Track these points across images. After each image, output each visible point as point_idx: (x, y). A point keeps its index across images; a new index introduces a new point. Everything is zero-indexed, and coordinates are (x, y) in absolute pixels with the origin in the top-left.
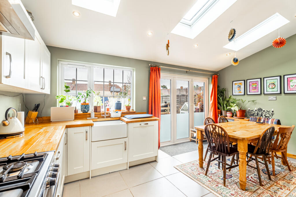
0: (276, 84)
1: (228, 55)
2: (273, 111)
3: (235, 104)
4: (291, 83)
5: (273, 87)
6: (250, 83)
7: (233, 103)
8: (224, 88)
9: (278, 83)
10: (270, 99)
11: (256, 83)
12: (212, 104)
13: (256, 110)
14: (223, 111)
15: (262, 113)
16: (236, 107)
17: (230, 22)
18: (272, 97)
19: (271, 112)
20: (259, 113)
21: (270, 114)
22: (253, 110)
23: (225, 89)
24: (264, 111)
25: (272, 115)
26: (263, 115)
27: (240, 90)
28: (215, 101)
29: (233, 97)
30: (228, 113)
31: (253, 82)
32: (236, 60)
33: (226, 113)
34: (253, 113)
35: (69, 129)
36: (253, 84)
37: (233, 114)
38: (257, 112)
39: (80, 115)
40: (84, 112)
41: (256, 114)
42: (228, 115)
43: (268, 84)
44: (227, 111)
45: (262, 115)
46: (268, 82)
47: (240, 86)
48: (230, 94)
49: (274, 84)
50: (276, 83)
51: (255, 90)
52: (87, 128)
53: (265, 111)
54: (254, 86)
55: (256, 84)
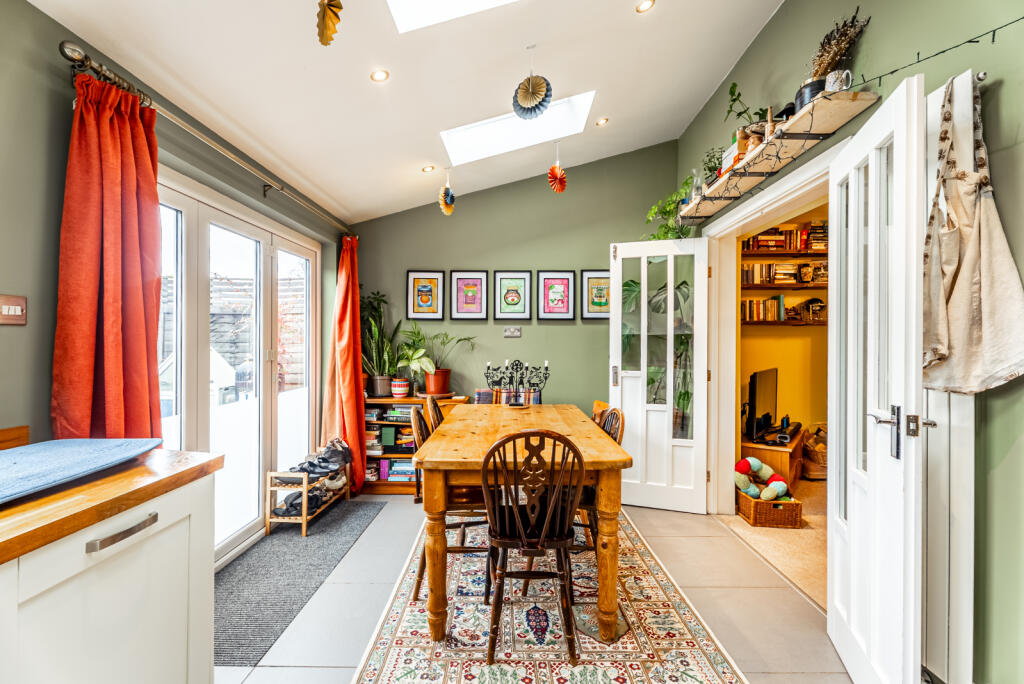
0: (521, 292)
1: (426, 170)
2: (547, 369)
3: (422, 352)
4: (551, 291)
5: (516, 299)
6: (460, 282)
7: (414, 346)
8: (378, 293)
9: (524, 291)
10: (507, 334)
11: (476, 283)
12: (344, 350)
13: (507, 368)
14: (378, 378)
15: (522, 374)
16: (425, 359)
17: (528, 48)
18: (512, 329)
19: (543, 370)
20: (515, 375)
21: (541, 375)
22: (499, 368)
23: (383, 296)
24: (527, 368)
25: (546, 378)
26: (525, 380)
27: (429, 303)
28: (355, 342)
29: (406, 327)
30: (396, 382)
31: (466, 282)
32: (450, 198)
33: (390, 385)
34: (500, 376)
36: (467, 285)
37: (410, 386)
38: (508, 372)
41: (508, 380)
42: (395, 390)
43: (504, 292)
44: (393, 377)
45: (521, 383)
46: (505, 282)
47: (430, 291)
48: (397, 315)
49: (517, 291)
50: (522, 289)
51: (472, 307)
53: (530, 369)
54: (470, 294)
55: (475, 289)
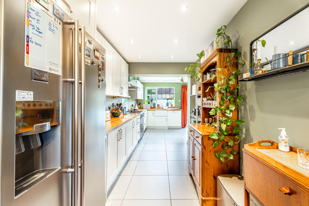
35: (148, 111)
39: (152, 107)
40: (154, 106)
52: (153, 111)
